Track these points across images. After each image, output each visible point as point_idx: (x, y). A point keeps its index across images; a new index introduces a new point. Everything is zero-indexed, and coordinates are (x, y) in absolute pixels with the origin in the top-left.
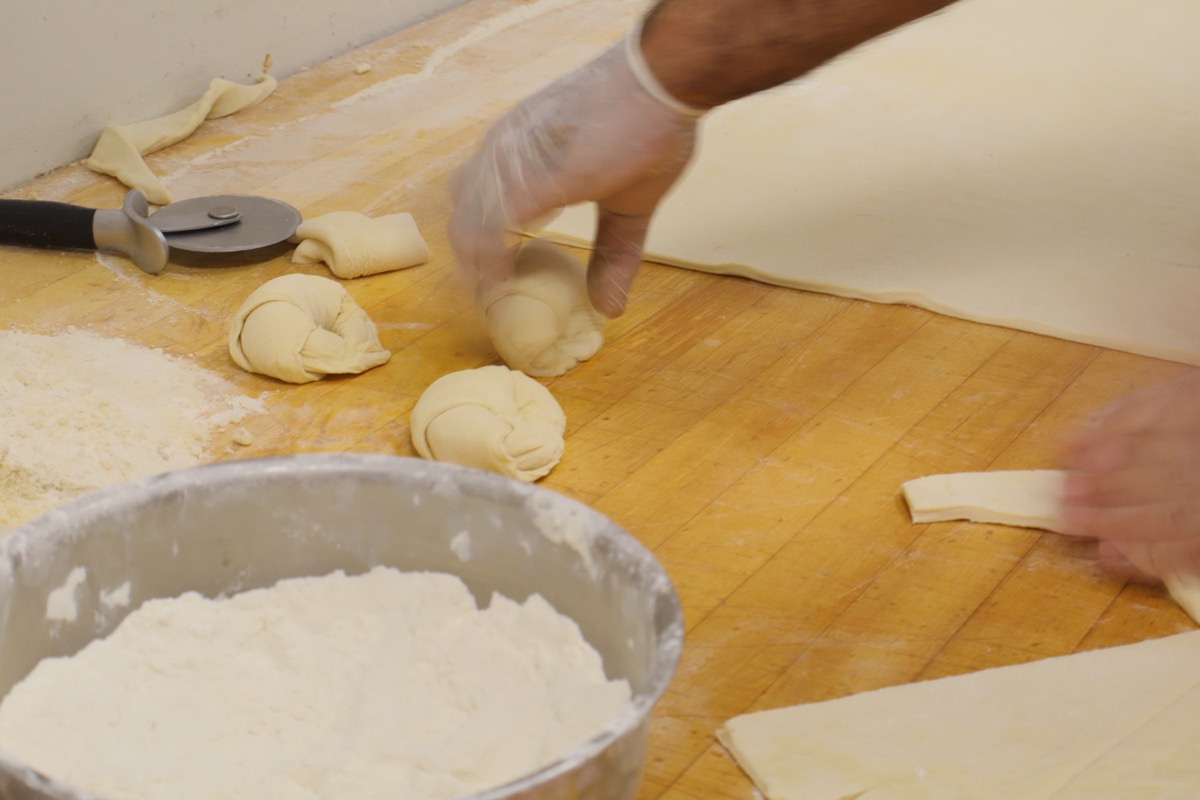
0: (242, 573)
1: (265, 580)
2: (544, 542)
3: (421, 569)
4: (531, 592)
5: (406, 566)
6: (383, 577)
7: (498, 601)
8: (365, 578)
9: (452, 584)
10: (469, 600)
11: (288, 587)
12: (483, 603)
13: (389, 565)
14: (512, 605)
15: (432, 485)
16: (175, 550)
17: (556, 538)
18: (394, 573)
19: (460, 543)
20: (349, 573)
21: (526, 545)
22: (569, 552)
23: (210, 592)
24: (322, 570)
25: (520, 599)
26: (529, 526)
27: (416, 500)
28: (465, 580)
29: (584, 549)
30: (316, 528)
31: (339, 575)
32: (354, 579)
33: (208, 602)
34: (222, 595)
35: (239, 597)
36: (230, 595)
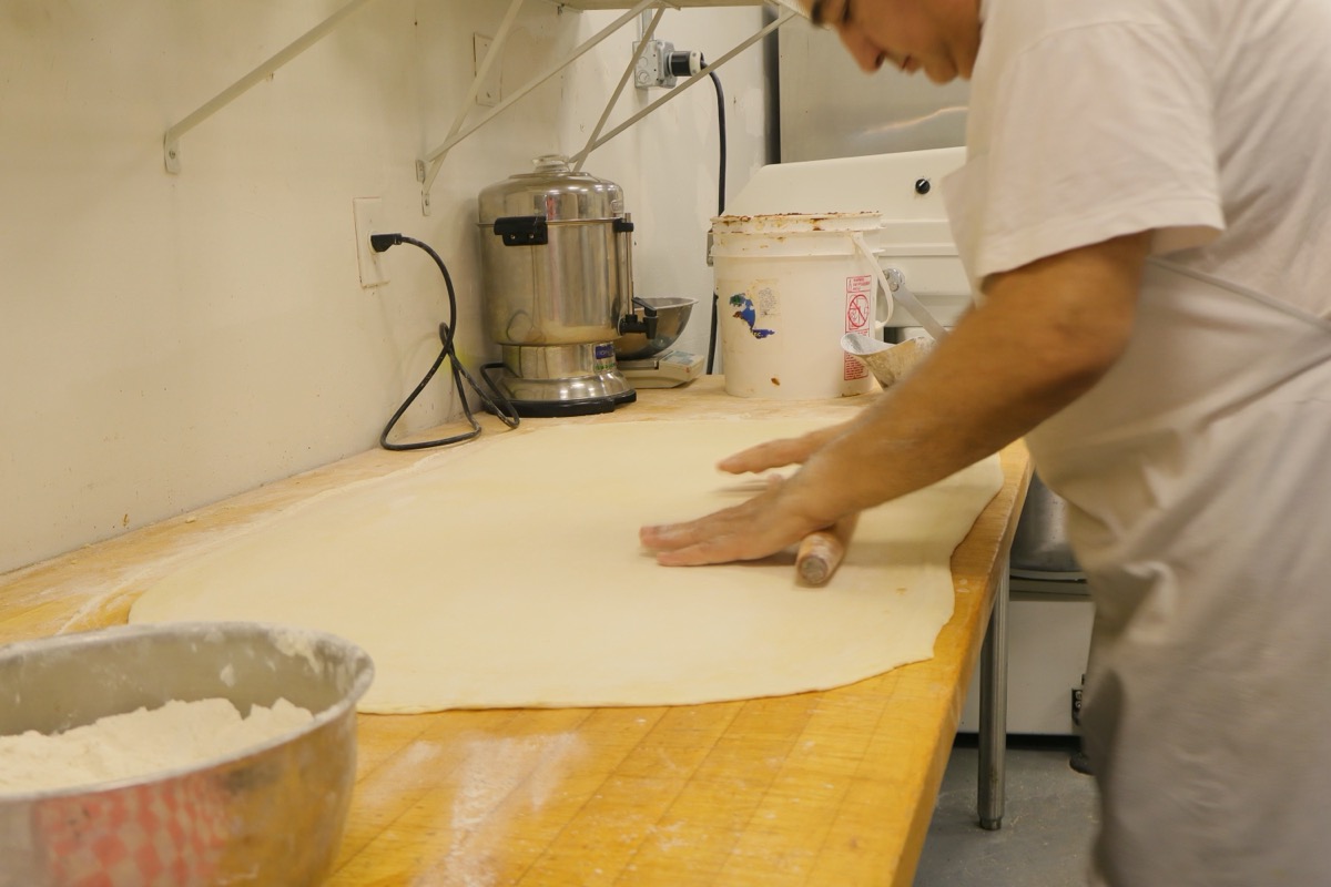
0: (70, 715)
1: (87, 719)
2: (284, 658)
3: (200, 698)
4: (277, 697)
5: (189, 697)
6: (174, 708)
7: (256, 710)
8: (162, 710)
9: (223, 704)
10: (236, 714)
11: (105, 723)
12: (245, 713)
13: (177, 699)
14: (265, 710)
15: (204, 635)
16: (18, 699)
17: (290, 653)
18: (182, 703)
19: (227, 674)
20: (149, 709)
21: (271, 664)
22: (300, 660)
23: (46, 730)
24: (129, 708)
25: (269, 704)
26: (271, 651)
27: (194, 648)
28: (231, 701)
29: (309, 655)
30: (124, 677)
31: (142, 711)
32: (153, 712)
33: (45, 738)
34: (55, 732)
35: (69, 733)
36: (61, 732)
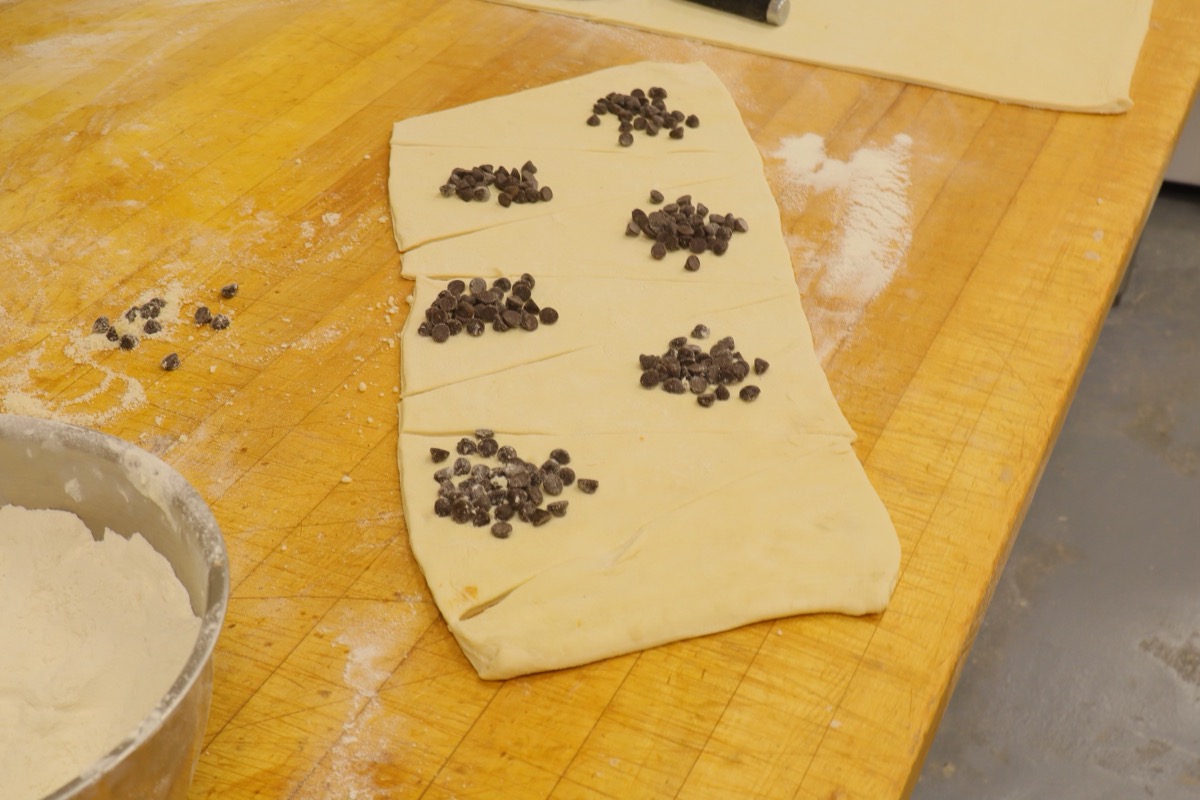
2: (137, 495)
3: (41, 508)
4: (132, 531)
5: (29, 504)
6: (13, 513)
7: (108, 533)
9: (71, 519)
10: (87, 533)
12: (98, 536)
13: (16, 504)
14: (120, 539)
15: (41, 441)
17: (144, 493)
18: (21, 510)
19: (72, 488)
21: (124, 493)
22: (154, 506)
25: (127, 536)
26: (123, 479)
27: (29, 453)
28: (80, 517)
29: (164, 506)
